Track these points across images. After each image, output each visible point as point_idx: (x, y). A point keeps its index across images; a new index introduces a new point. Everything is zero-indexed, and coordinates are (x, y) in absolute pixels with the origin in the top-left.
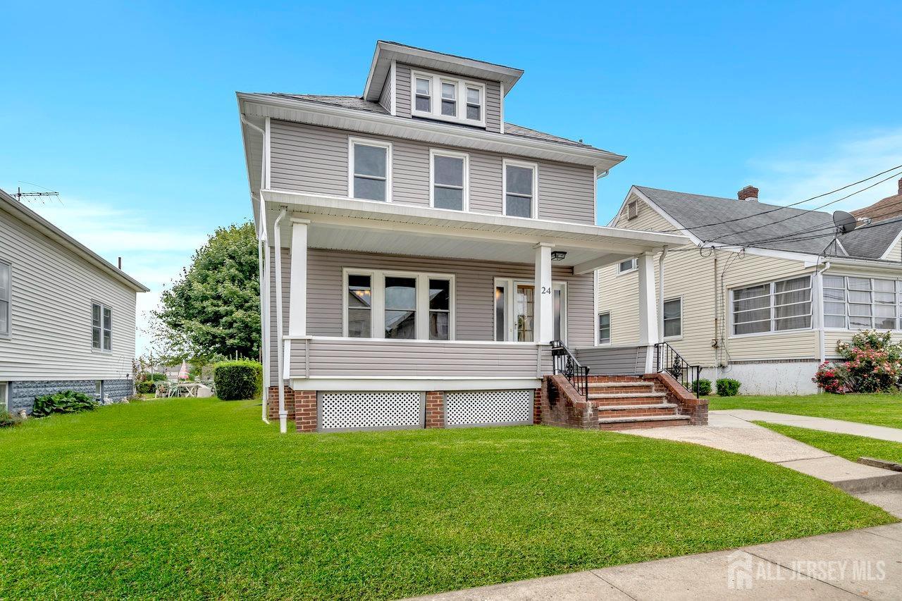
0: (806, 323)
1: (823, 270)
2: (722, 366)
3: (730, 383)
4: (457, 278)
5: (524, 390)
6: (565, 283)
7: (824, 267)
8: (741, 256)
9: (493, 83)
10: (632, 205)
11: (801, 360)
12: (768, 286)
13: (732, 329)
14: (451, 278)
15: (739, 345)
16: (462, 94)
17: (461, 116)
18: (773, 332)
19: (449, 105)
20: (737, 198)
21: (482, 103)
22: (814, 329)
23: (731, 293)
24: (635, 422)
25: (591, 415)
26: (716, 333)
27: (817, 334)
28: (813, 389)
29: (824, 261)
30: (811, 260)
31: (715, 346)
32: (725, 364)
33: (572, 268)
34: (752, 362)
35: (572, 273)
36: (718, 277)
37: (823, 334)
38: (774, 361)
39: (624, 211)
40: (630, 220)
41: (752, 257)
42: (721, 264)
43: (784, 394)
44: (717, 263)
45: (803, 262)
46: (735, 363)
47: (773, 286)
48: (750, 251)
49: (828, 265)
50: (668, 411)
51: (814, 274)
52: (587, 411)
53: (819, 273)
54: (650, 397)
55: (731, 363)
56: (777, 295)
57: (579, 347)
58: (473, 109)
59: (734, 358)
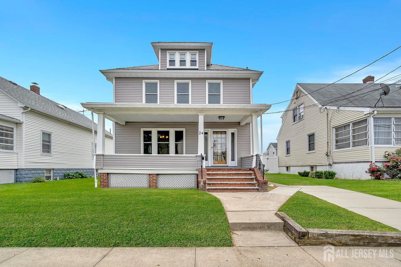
0: (366, 142)
1: (373, 115)
2: (330, 165)
3: (329, 173)
4: (186, 130)
5: (192, 174)
6: (236, 129)
7: (373, 113)
8: (338, 111)
9: (201, 50)
10: (297, 92)
11: (363, 162)
12: (349, 125)
13: (334, 147)
14: (184, 130)
15: (338, 154)
16: (188, 57)
17: (188, 66)
18: (351, 148)
19: (183, 62)
20: (362, 83)
21: (197, 59)
22: (369, 146)
23: (334, 129)
24: (227, 189)
25: (202, 185)
26: (328, 149)
27: (370, 148)
28: (368, 177)
29: (372, 110)
30: (367, 110)
31: (327, 155)
32: (331, 164)
33: (239, 123)
34: (342, 163)
35: (239, 125)
36: (328, 122)
37: (373, 148)
38: (352, 162)
39: (294, 95)
40: (297, 99)
41: (342, 111)
42: (330, 116)
43: (356, 179)
44: (328, 115)
45: (363, 112)
46: (336, 163)
47: (351, 124)
48: (341, 108)
49: (376, 112)
50: (252, 185)
51: (369, 117)
52: (200, 183)
53: (371, 117)
54: (246, 178)
55: (334, 163)
56: (354, 129)
57: (242, 156)
58: (193, 62)
59: (335, 161)
